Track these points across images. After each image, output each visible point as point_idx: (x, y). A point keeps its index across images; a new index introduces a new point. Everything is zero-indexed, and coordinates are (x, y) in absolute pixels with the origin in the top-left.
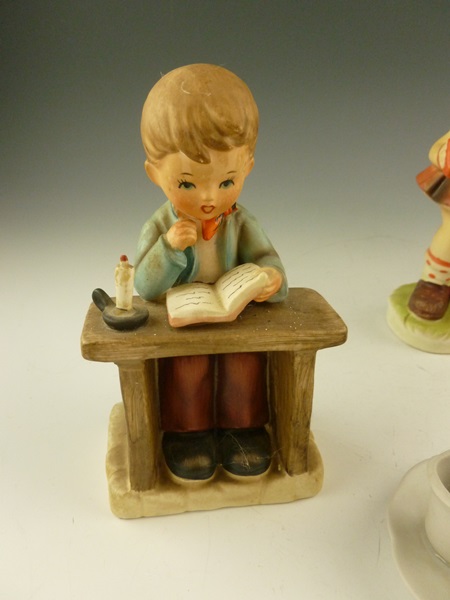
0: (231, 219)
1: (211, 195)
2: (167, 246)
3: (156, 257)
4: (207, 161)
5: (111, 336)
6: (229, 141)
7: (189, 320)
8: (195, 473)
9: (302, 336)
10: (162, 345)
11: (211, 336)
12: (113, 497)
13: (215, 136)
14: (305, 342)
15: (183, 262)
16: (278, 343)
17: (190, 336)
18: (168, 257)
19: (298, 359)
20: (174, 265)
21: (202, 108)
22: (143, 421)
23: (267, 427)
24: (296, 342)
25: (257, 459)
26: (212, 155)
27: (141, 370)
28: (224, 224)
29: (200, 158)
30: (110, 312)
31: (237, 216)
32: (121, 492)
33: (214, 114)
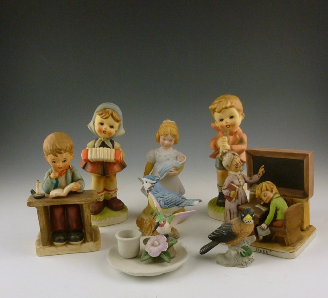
0: (69, 170)
1: (61, 164)
2: (50, 178)
3: (48, 181)
4: (57, 157)
5: (34, 200)
6: (62, 152)
7: (54, 196)
8: (60, 241)
9: (84, 200)
10: (47, 202)
11: (60, 200)
12: (36, 249)
13: (58, 151)
14: (85, 201)
15: (55, 182)
16: (78, 201)
17: (54, 200)
18: (50, 180)
19: (84, 206)
20: (52, 183)
21: (55, 145)
22: (43, 224)
23: (83, 231)
24: (83, 201)
25: (77, 237)
26: (59, 155)
27: (42, 209)
28: (67, 172)
29: (56, 156)
30: (35, 195)
31: (71, 170)
32: (38, 247)
33: (58, 146)
